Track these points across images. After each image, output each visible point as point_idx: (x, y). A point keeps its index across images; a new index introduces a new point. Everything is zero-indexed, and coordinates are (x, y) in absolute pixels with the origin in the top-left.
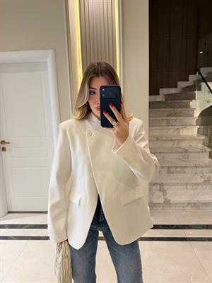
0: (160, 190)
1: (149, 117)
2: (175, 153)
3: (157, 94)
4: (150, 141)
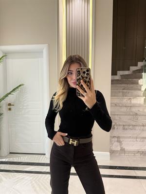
0: (118, 141)
1: (111, 90)
2: (128, 115)
4: (111, 106)
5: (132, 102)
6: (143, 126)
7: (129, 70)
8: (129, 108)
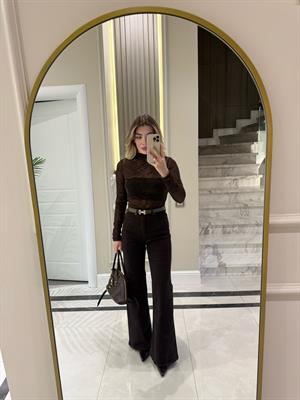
0: (214, 253)
1: (199, 165)
2: (231, 209)
3: (211, 136)
4: (200, 195)
5: (240, 185)
6: (258, 225)
7: (234, 126)
8: (233, 196)
